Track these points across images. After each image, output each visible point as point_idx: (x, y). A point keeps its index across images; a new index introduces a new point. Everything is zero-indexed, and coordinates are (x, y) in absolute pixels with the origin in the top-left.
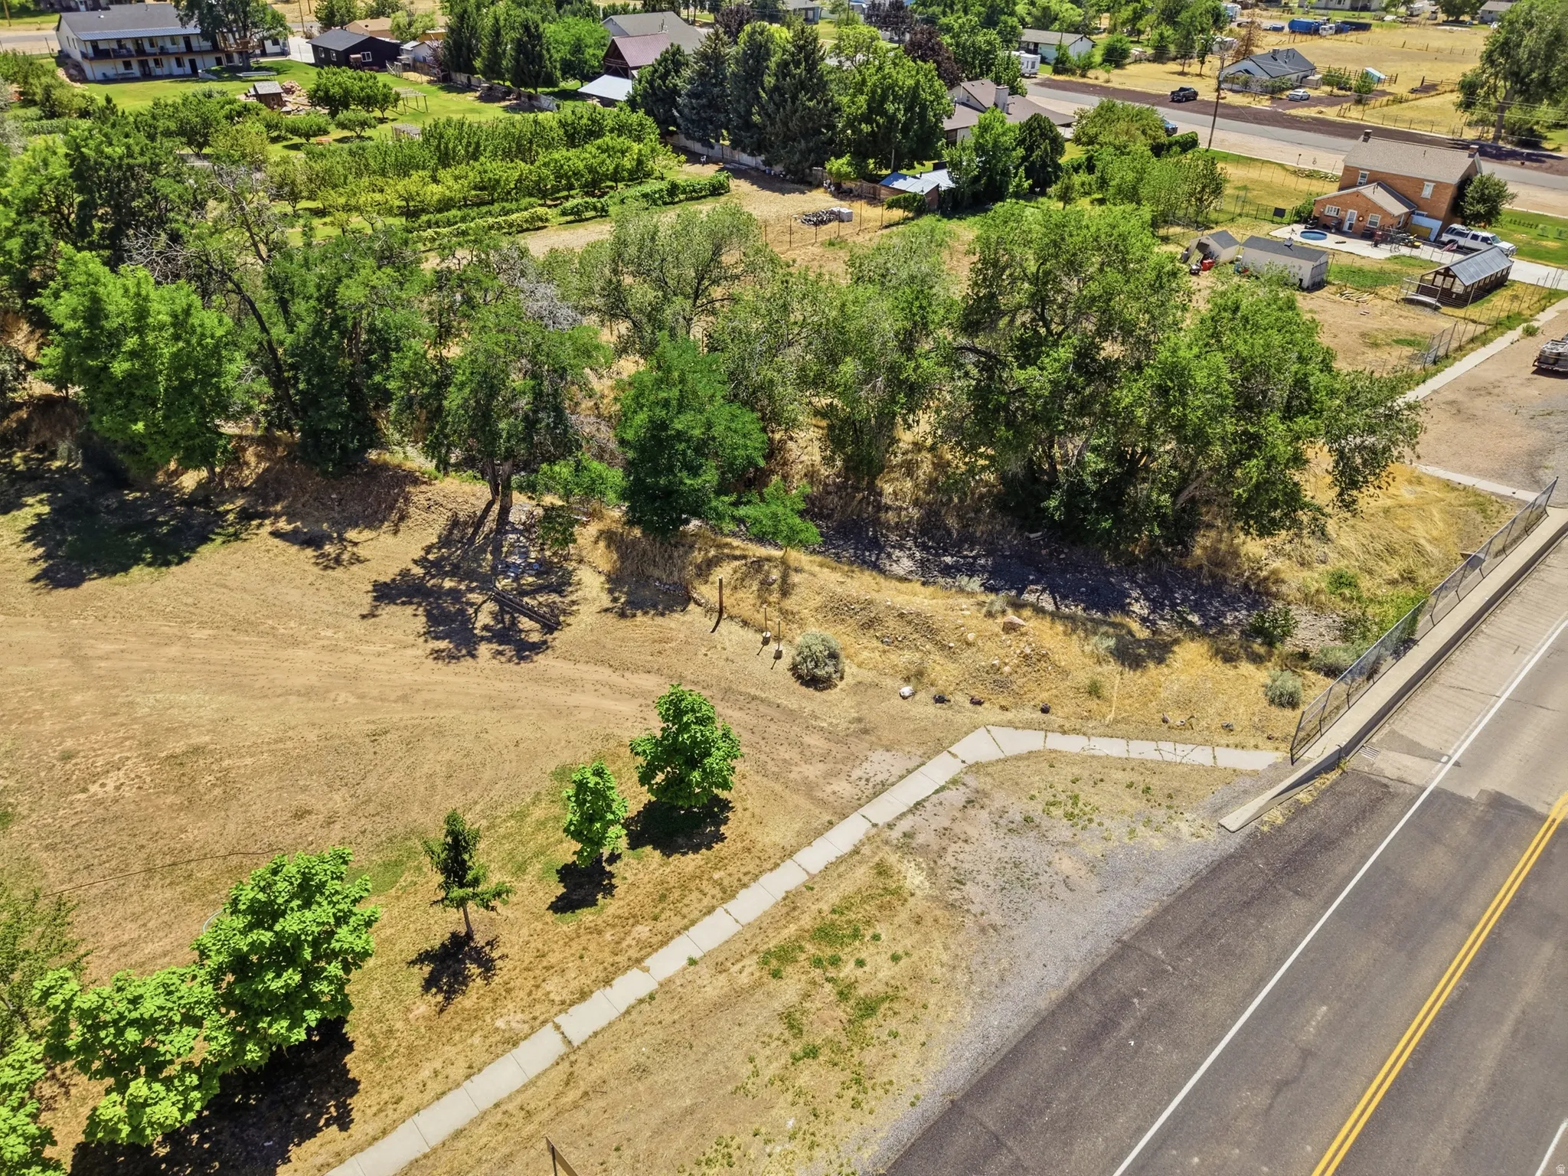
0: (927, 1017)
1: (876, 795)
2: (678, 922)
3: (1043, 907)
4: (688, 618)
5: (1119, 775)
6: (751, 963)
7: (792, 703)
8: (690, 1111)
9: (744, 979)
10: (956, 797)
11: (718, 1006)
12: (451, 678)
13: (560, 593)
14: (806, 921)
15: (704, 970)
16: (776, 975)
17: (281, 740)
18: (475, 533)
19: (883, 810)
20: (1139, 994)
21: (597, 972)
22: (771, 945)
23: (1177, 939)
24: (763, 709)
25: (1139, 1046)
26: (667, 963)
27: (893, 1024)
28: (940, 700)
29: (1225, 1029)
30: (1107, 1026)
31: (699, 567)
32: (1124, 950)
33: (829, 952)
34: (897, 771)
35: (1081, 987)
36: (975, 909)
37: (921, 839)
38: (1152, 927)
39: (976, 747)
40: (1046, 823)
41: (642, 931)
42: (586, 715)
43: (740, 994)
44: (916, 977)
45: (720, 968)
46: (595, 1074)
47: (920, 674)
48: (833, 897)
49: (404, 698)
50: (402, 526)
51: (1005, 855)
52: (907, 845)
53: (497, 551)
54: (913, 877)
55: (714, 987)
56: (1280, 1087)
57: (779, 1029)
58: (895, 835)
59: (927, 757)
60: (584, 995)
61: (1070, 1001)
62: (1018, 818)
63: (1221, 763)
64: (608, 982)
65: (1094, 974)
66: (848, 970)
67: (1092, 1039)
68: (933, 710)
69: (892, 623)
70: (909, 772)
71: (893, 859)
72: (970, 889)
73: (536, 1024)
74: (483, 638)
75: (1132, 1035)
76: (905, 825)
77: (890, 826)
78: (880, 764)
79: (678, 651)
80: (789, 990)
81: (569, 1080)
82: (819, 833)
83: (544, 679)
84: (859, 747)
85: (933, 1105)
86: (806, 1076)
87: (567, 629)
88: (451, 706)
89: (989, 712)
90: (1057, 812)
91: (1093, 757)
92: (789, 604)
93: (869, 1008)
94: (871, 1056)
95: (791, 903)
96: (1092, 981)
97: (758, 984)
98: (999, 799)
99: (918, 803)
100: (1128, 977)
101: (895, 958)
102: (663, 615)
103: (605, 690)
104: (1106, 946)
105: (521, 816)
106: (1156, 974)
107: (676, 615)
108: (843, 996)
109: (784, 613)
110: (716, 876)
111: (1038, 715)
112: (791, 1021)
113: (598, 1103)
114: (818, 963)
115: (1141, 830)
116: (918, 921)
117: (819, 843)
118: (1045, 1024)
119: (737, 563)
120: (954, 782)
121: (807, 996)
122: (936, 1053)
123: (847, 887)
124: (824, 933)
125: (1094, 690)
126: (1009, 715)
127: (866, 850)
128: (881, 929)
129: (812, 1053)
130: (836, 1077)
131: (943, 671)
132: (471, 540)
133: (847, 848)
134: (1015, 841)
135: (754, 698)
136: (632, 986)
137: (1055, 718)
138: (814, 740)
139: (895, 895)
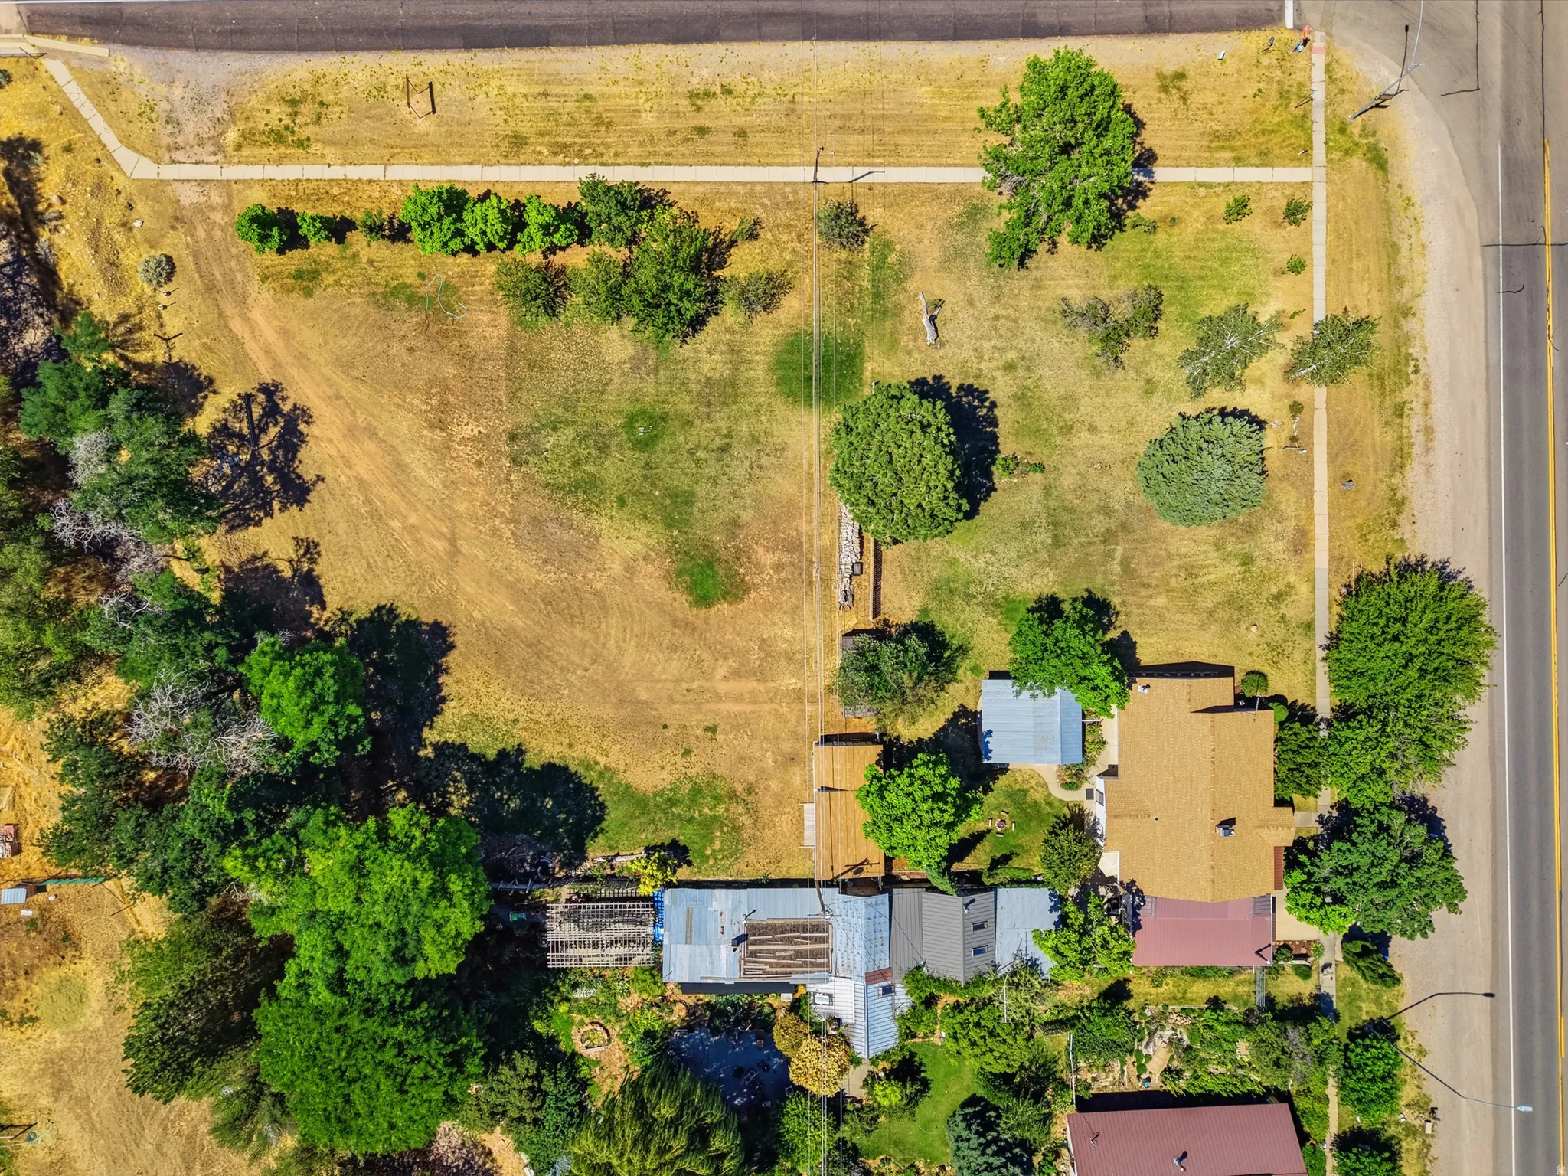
0: (280, 83)
1: (207, 181)
2: (322, 184)
3: (205, 85)
4: (183, 354)
5: (113, 108)
6: (312, 150)
7: (190, 262)
8: (368, 117)
9: (319, 146)
10: (179, 155)
11: (333, 143)
12: (311, 395)
13: (225, 426)
14: (282, 149)
15: (328, 160)
16: (308, 139)
17: (399, 406)
18: (229, 512)
19: (211, 172)
20: (213, 32)
21: (360, 187)
22: (301, 151)
23: (179, 35)
24: (204, 267)
26: (337, 172)
27: (291, 90)
28: (130, 207)
30: (232, 32)
31: (148, 373)
32: (198, 47)
33: (286, 133)
34: (187, 186)
35: (227, 48)
36: (225, 106)
37: (213, 149)
38: (181, 46)
39: (145, 169)
40: (163, 115)
41: (335, 191)
42: (276, 323)
43: (325, 143)
44: (269, 99)
45: (323, 156)
46: (385, 152)
47: (124, 225)
48: (265, 151)
49: (338, 397)
50: (259, 553)
51: (192, 116)
52: (220, 149)
53: (227, 488)
54: (232, 136)
55: (330, 151)
57: (324, 121)
58: (219, 157)
59: (168, 183)
60: (370, 181)
61: (232, 48)
62: (170, 126)
63: (69, 77)
64: (360, 180)
65: (216, 50)
66: (287, 121)
67: (243, 32)
68: (139, 206)
69: (104, 254)
70: (183, 181)
71: (230, 149)
72: (219, 115)
73: (390, 183)
74: (283, 416)
75: (231, 23)
76: (213, 159)
77: (217, 162)
78: (188, 196)
79: (207, 334)
80: (310, 131)
81: (393, 156)
82: (244, 181)
83: (276, 364)
84: (187, 214)
85: (305, 56)
86: (330, 98)
87: (242, 392)
88: (323, 376)
89: (120, 182)
90: (154, 116)
91: (109, 125)
92: (134, 310)
93: (293, 103)
94: (307, 87)
95: (280, 161)
96: (222, 48)
97: (317, 141)
98: (166, 140)
99: (197, 164)
100: (210, 39)
101: (268, 112)
102: (193, 367)
103: (257, 333)
104: (202, 54)
105: (338, 283)
106: (201, 32)
107: (187, 360)
108: (296, 114)
109: (141, 310)
110: (294, 193)
111: (104, 162)
112: (318, 121)
113: (391, 142)
114: (293, 132)
115: (136, 79)
116: (248, 118)
117: (248, 177)
118: (249, 49)
119: (129, 354)
120: (173, 162)
121: (306, 124)
122: (289, 69)
123: (257, 151)
124: (280, 139)
125: (68, 149)
126: (114, 173)
127: (236, 160)
128: (262, 126)
129: (322, 103)
130: (322, 89)
131: (112, 216)
132: (234, 509)
133: (241, 166)
134: (183, 120)
135: (201, 276)
136: (354, 173)
137: (99, 154)
138: (201, 233)
139: (244, 135)
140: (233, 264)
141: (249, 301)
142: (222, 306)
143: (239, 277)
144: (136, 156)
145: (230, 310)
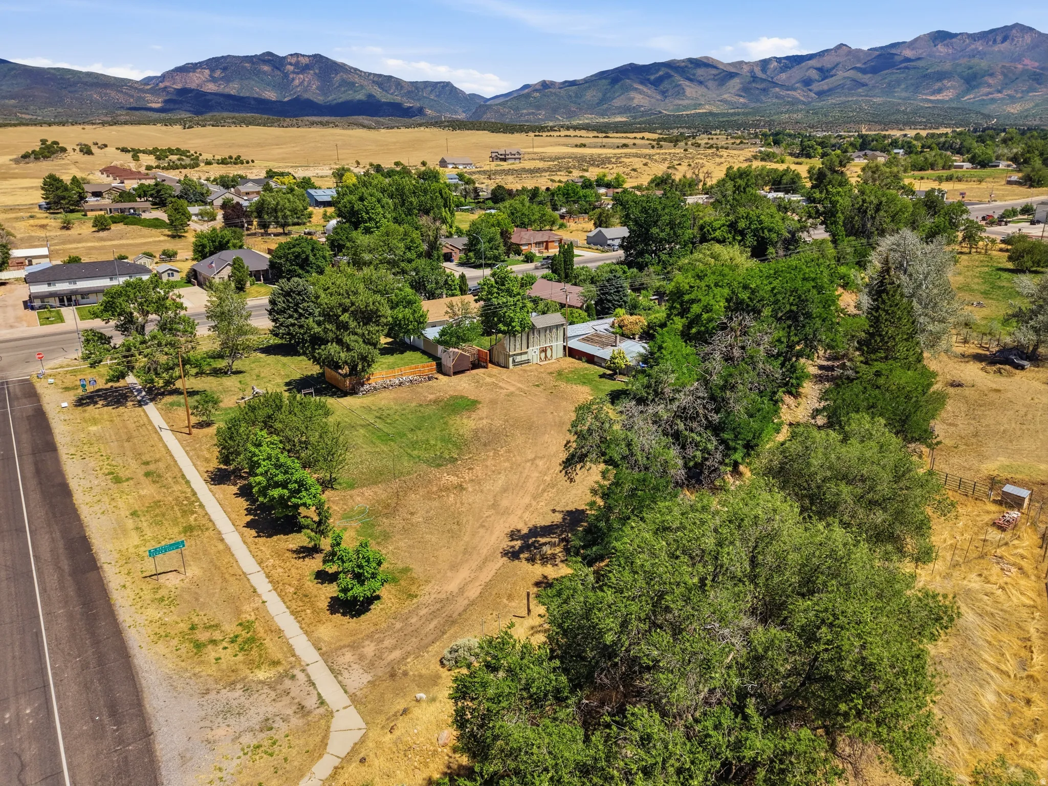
1: (331, 670)
3: (202, 714)
6: (252, 618)
8: (197, 600)
9: (243, 615)
10: (311, 702)
11: (237, 608)
14: (262, 635)
15: (258, 605)
16: (240, 624)
19: (318, 670)
20: (117, 730)
22: (257, 624)
23: (131, 758)
24: (433, 637)
25: (93, 720)
27: (183, 650)
29: (68, 757)
32: (146, 734)
33: (240, 640)
34: (347, 681)
35: (141, 711)
37: (288, 681)
38: (149, 751)
39: (347, 721)
40: (261, 735)
42: (450, 574)
44: (201, 662)
45: (255, 609)
46: (232, 581)
48: (269, 645)
51: (251, 712)
52: (285, 676)
56: (23, 766)
57: (213, 623)
58: (296, 672)
60: (269, 577)
62: (275, 725)
65: (143, 717)
66: (224, 644)
67: (113, 705)
68: (398, 708)
70: (343, 686)
71: (281, 668)
72: (239, 693)
75: (100, 720)
76: (300, 675)
77: (304, 671)
78: (359, 676)
80: (229, 626)
81: (234, 575)
82: (314, 644)
83: (487, 561)
84: (380, 671)
87: (528, 565)
88: (472, 538)
90: (266, 743)
91: (302, 776)
93: (198, 647)
95: (275, 631)
96: (141, 715)
98: (296, 721)
99: (314, 684)
100: (130, 728)
101: (218, 659)
103: (469, 580)
104: (155, 728)
106: (120, 741)
108: (212, 641)
111: (361, 756)
112: (215, 626)
114: (237, 636)
116: (233, 671)
117: (309, 644)
120: (323, 703)
121: (222, 631)
123: (273, 650)
124: (250, 641)
127: (292, 659)
128: (240, 658)
133: (298, 653)
134: (261, 717)
135: (443, 634)
138: (397, 654)
139: (254, 665)
140: (413, 620)
141: (443, 596)
142: (462, 609)
143: (423, 612)
144: (332, 735)
145: (462, 603)
